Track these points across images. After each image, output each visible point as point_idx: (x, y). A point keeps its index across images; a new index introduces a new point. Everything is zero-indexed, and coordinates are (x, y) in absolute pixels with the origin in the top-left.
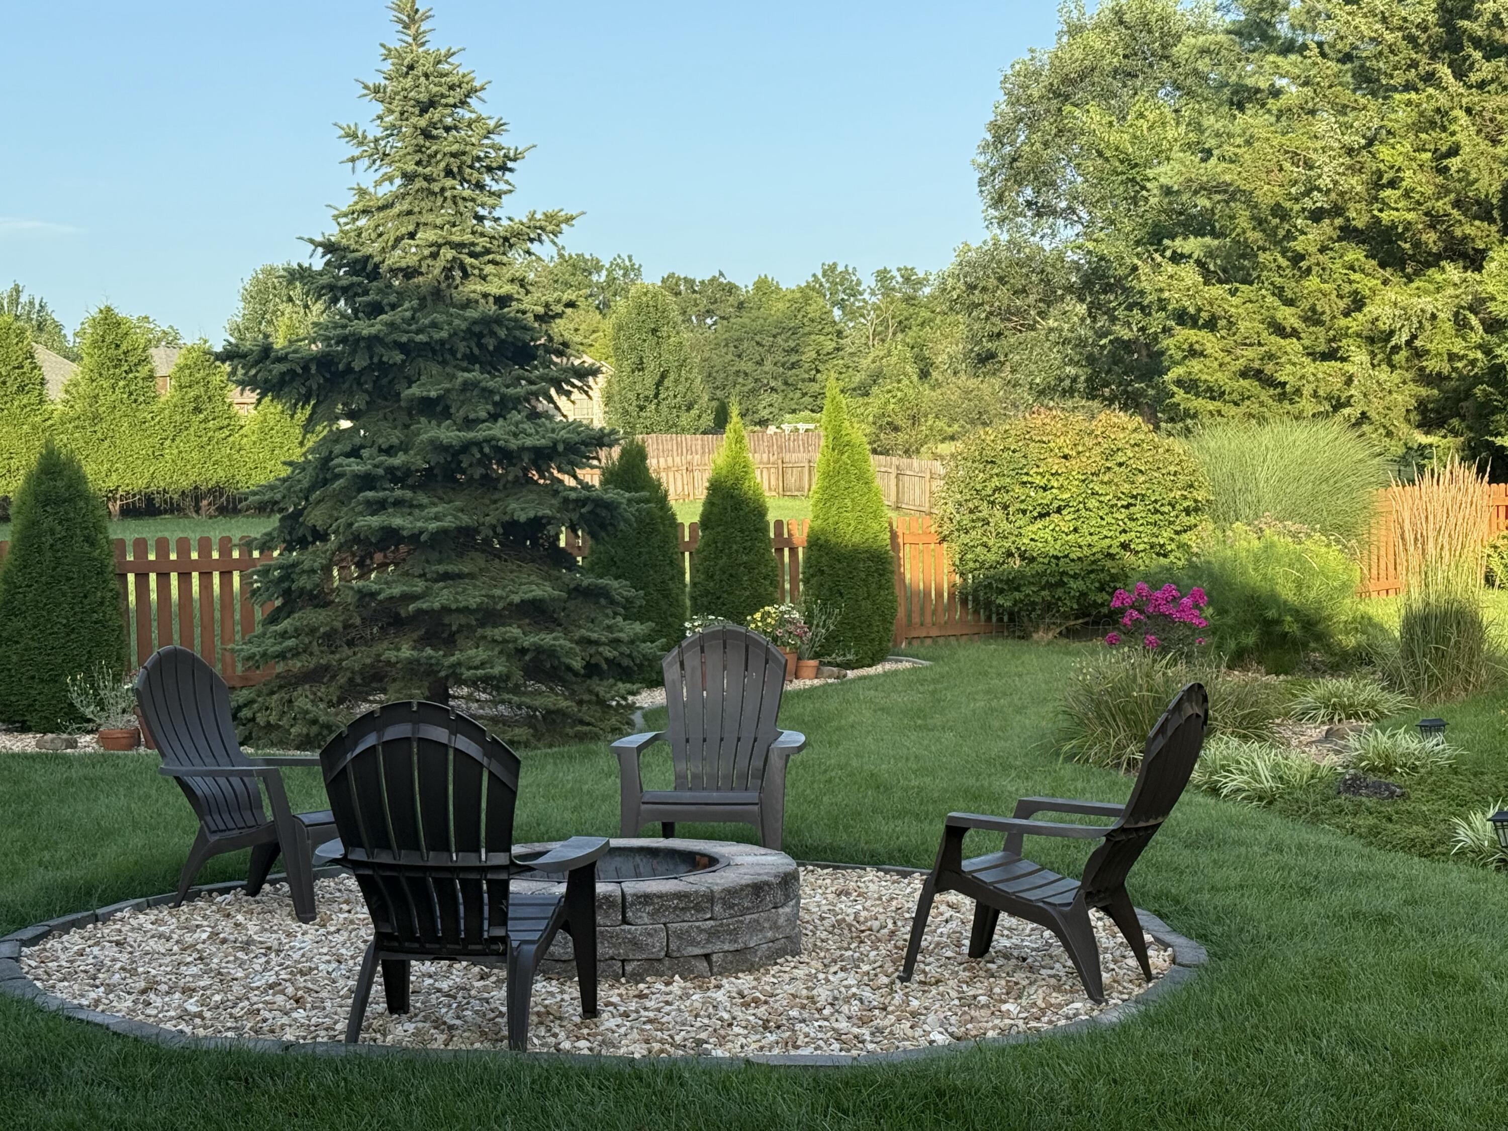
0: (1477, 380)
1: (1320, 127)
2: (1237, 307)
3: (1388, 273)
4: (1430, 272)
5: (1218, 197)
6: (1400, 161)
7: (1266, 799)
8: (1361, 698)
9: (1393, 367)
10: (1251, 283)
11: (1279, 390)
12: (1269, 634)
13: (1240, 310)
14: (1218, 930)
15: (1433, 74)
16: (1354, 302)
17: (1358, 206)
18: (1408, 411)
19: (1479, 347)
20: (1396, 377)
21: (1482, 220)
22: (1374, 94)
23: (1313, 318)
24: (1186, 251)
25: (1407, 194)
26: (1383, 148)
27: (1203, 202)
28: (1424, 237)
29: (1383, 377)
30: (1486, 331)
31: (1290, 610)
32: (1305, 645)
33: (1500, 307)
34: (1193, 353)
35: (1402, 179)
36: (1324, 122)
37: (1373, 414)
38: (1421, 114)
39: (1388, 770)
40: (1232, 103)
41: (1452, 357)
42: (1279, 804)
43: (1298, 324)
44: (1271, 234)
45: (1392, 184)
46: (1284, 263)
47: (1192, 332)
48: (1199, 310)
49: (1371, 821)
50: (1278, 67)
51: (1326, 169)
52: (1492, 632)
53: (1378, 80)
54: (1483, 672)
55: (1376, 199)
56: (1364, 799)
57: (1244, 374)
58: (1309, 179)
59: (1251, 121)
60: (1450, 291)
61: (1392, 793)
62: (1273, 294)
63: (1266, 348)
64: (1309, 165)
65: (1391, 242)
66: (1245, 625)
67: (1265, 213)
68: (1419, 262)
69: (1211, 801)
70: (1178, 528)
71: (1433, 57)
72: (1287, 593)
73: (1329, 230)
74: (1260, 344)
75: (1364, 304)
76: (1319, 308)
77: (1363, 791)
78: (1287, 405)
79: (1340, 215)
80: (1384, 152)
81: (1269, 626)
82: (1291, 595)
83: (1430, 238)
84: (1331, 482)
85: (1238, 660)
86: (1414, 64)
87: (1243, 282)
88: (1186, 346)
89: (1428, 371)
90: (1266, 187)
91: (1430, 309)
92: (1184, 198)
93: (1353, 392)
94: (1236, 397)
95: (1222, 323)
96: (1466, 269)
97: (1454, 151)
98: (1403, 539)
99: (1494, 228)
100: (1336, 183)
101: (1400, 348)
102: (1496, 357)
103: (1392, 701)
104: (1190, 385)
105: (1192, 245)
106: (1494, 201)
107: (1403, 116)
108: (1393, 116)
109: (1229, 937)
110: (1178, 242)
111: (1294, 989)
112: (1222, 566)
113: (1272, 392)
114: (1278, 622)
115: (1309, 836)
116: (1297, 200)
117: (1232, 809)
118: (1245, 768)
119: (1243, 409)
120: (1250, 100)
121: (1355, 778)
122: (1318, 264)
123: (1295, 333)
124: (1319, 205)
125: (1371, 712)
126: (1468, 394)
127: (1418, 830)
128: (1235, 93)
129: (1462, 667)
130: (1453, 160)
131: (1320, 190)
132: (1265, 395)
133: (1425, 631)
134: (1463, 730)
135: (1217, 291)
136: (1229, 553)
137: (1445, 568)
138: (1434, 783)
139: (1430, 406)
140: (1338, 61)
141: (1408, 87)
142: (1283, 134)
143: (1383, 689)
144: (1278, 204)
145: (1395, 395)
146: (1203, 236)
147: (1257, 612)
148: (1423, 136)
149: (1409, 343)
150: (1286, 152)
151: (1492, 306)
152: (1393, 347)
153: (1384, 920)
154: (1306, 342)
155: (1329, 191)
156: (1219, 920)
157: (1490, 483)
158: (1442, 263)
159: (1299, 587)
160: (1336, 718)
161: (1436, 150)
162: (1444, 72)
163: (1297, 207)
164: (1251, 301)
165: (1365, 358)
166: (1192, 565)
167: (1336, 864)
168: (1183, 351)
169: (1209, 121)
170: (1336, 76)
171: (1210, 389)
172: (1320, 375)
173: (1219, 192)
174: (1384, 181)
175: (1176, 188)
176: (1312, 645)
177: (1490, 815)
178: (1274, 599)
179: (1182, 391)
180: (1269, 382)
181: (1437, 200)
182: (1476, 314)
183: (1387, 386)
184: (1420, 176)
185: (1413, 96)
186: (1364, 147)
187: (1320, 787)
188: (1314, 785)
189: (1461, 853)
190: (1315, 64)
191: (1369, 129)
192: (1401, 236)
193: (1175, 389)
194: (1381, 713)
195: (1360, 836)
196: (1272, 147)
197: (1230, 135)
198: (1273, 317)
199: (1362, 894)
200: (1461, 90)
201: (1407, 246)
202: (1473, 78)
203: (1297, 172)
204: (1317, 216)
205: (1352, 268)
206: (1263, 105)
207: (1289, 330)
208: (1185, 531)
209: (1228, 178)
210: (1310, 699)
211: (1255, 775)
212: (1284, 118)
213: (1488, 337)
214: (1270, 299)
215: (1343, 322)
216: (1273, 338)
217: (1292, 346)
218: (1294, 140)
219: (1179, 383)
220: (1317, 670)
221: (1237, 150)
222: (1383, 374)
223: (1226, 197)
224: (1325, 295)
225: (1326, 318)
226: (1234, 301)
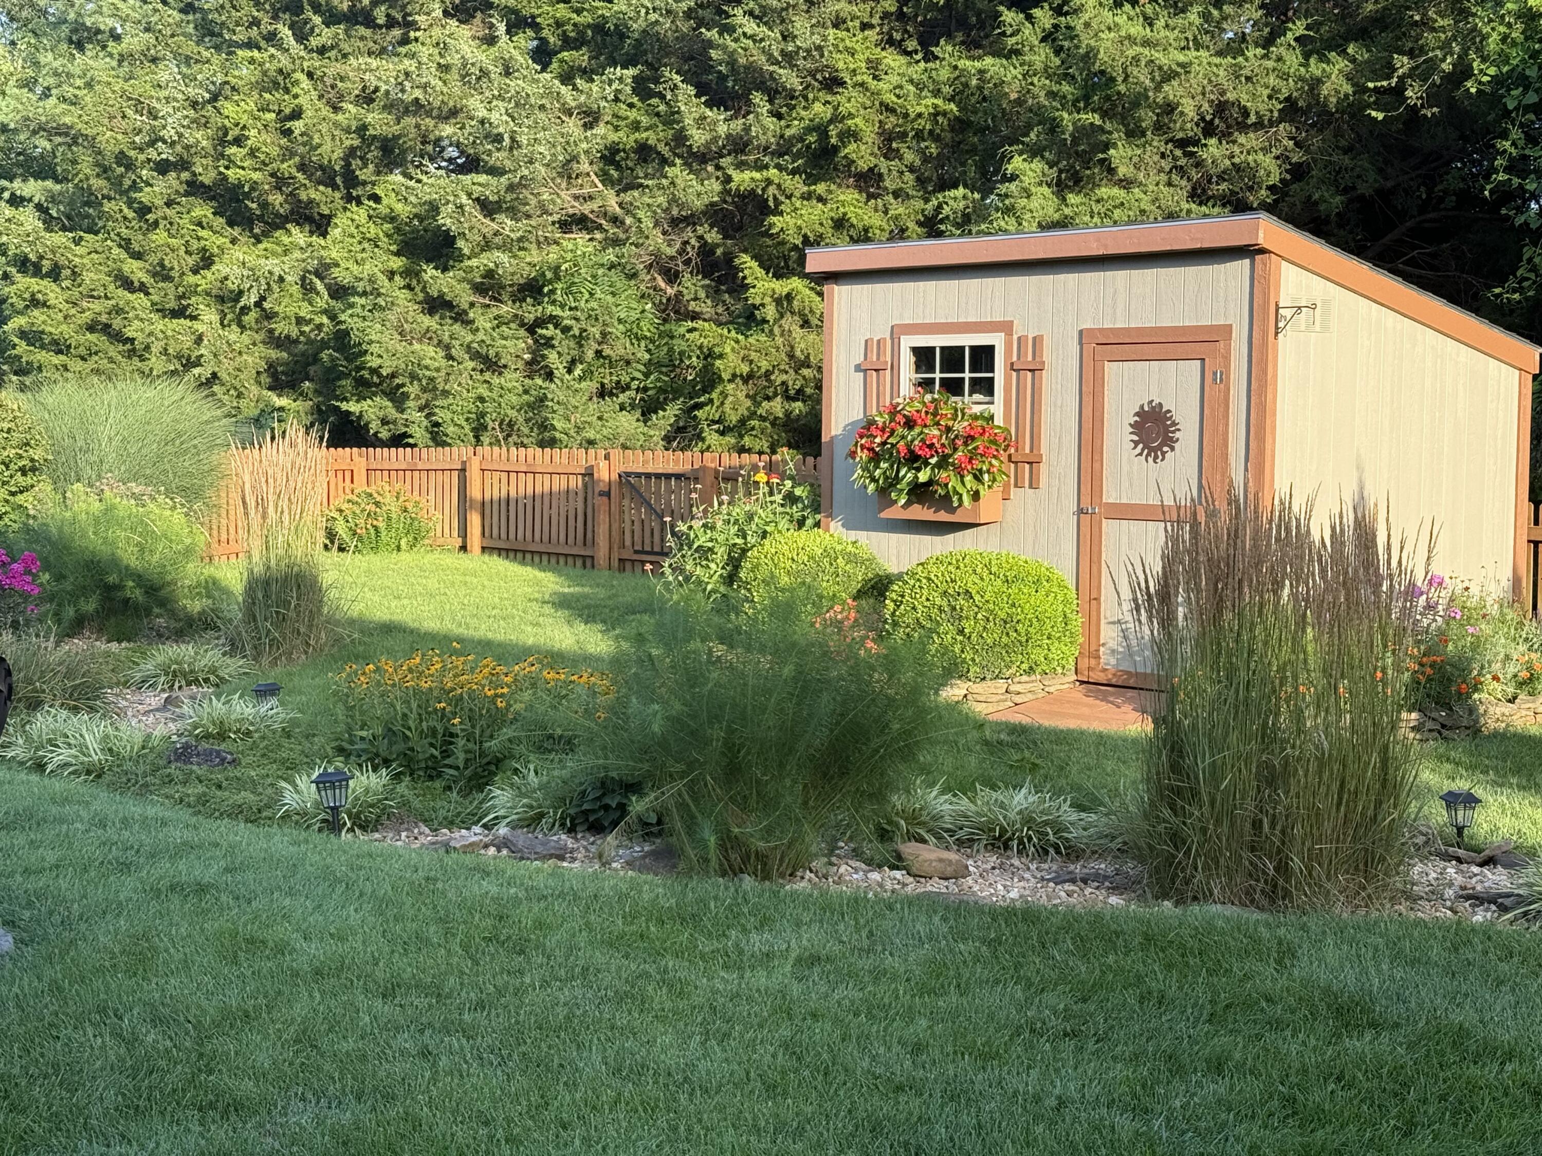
0: (324, 345)
1: (163, 76)
2: (81, 257)
3: (236, 232)
4: (278, 234)
5: (59, 139)
6: (244, 119)
7: (94, 773)
8: (203, 663)
9: (242, 327)
10: (96, 233)
11: (128, 346)
12: (111, 600)
13: (85, 261)
14: (27, 914)
15: (275, 35)
16: (202, 259)
17: (204, 161)
18: (258, 373)
19: (325, 312)
20: (246, 338)
21: (326, 186)
22: (217, 48)
23: (162, 273)
24: (26, 193)
25: (252, 153)
26: (227, 104)
27: (43, 144)
28: (271, 198)
29: (233, 337)
30: (332, 296)
31: (132, 575)
32: (148, 612)
33: (344, 274)
34: (35, 302)
35: (247, 138)
36: (167, 72)
37: (223, 375)
38: (265, 73)
39: (222, 736)
40: (71, 42)
41: (300, 321)
42: (107, 778)
43: (147, 279)
44: (116, 183)
45: (238, 141)
46: (131, 214)
47: (33, 280)
48: (41, 257)
49: (201, 789)
50: (117, 9)
51: (170, 120)
52: (333, 594)
53: (221, 35)
54: (323, 635)
55: (222, 155)
56: (195, 768)
57: (91, 328)
58: (153, 129)
59: (91, 62)
60: (297, 254)
61: (223, 760)
62: (120, 246)
63: (113, 302)
64: (153, 114)
65: (238, 201)
66: (84, 591)
67: (110, 160)
68: (266, 223)
69: (34, 778)
70: (13, 489)
71: (275, 17)
72: (130, 557)
73: (175, 183)
74: (106, 297)
75: (213, 263)
76: (166, 263)
77: (194, 759)
78: (136, 361)
79: (187, 169)
80: (228, 108)
81: (109, 591)
82: (133, 558)
83: (277, 199)
84: (178, 442)
85: (76, 627)
86: (255, 22)
87: (90, 231)
88: (27, 296)
89: (277, 334)
90: (109, 133)
91: (277, 271)
92: (22, 137)
93: (203, 351)
94: (82, 351)
95: (66, 272)
96: (312, 233)
97: (297, 114)
98: (244, 502)
99: (337, 195)
100: (180, 135)
101: (249, 309)
102: (341, 322)
103: (232, 666)
104: (32, 337)
105: (32, 188)
106: (337, 168)
107: (245, 73)
108: (236, 73)
109: (38, 922)
110: (17, 184)
111: (100, 970)
112: (60, 530)
113: (121, 347)
114: (119, 587)
115: (134, 808)
116: (141, 150)
117: (57, 785)
118: (73, 742)
119: (91, 364)
120: (90, 40)
121: (186, 746)
122: (165, 218)
123: (143, 288)
124: (164, 156)
125: (212, 678)
126: (316, 360)
127: (247, 796)
128: (75, 31)
129: (302, 630)
130: (297, 123)
131: (165, 142)
132: (114, 350)
133: (267, 596)
134: (300, 693)
135: (60, 239)
136: (68, 514)
137: (286, 532)
138: (266, 747)
139: (280, 369)
140: (181, 11)
141: (250, 45)
142: (126, 80)
143: (224, 654)
144: (122, 152)
145: (245, 357)
146: (43, 179)
147: (97, 577)
148: (267, 96)
149: (258, 304)
150: (130, 99)
151: (335, 272)
152: (242, 308)
153: (201, 889)
154: (155, 298)
155: (173, 143)
156: (30, 905)
157: (328, 447)
158: (289, 226)
159: (142, 550)
160: (177, 685)
161: (280, 111)
162: (286, 33)
163: (142, 157)
164: (97, 252)
165: (215, 318)
166: (27, 529)
167: (160, 836)
168: (24, 300)
169: (46, 58)
170: (179, 25)
171: (55, 342)
172: (170, 333)
173: (60, 134)
174: (229, 138)
175: (12, 126)
176: (156, 610)
177: (314, 777)
178: (115, 562)
179: (24, 343)
180: (117, 337)
181: (282, 162)
182: (322, 279)
183: (237, 347)
184: (264, 136)
185: (256, 54)
186: (209, 102)
187: (151, 757)
188: (145, 755)
189: (286, 817)
190: (156, 10)
191: (213, 83)
192: (247, 195)
193: (16, 340)
194: (222, 679)
195: (189, 806)
196: (114, 92)
197: (69, 75)
198: (120, 270)
199: (182, 865)
200: (302, 53)
201: (254, 206)
202: (314, 42)
203: (140, 120)
204: (163, 168)
205: (200, 224)
206: (104, 47)
207: (136, 284)
208: (21, 492)
209: (67, 120)
210: (149, 667)
211: (83, 749)
212: (126, 64)
213: (333, 303)
214: (116, 251)
215: (192, 279)
216: (120, 292)
217: (139, 299)
218: (137, 87)
219: (23, 334)
220: (161, 636)
221: (77, 92)
222: (233, 334)
223: (68, 140)
224: (173, 251)
225: (175, 274)
226: (78, 250)
